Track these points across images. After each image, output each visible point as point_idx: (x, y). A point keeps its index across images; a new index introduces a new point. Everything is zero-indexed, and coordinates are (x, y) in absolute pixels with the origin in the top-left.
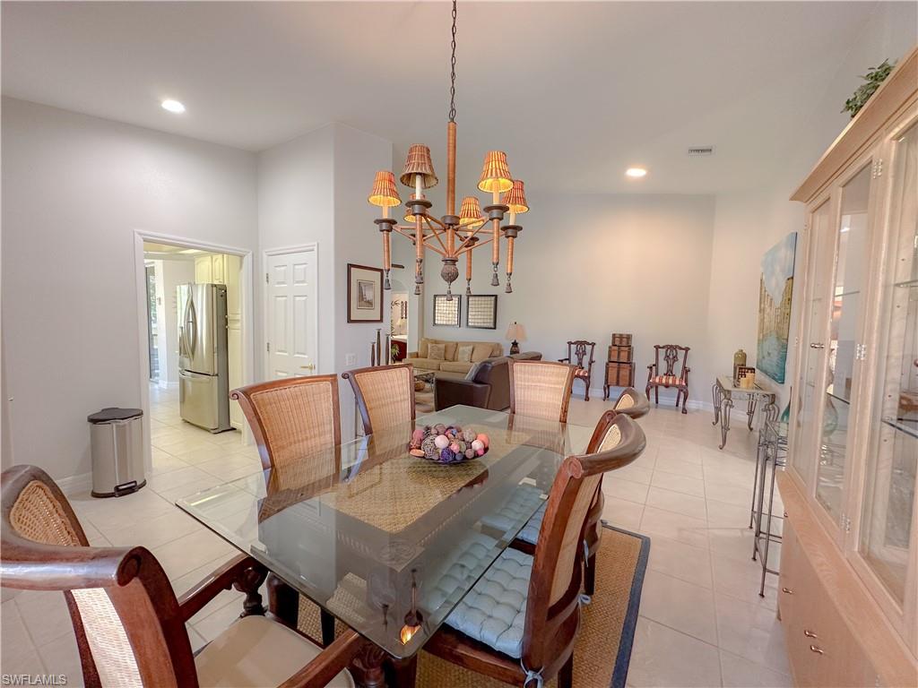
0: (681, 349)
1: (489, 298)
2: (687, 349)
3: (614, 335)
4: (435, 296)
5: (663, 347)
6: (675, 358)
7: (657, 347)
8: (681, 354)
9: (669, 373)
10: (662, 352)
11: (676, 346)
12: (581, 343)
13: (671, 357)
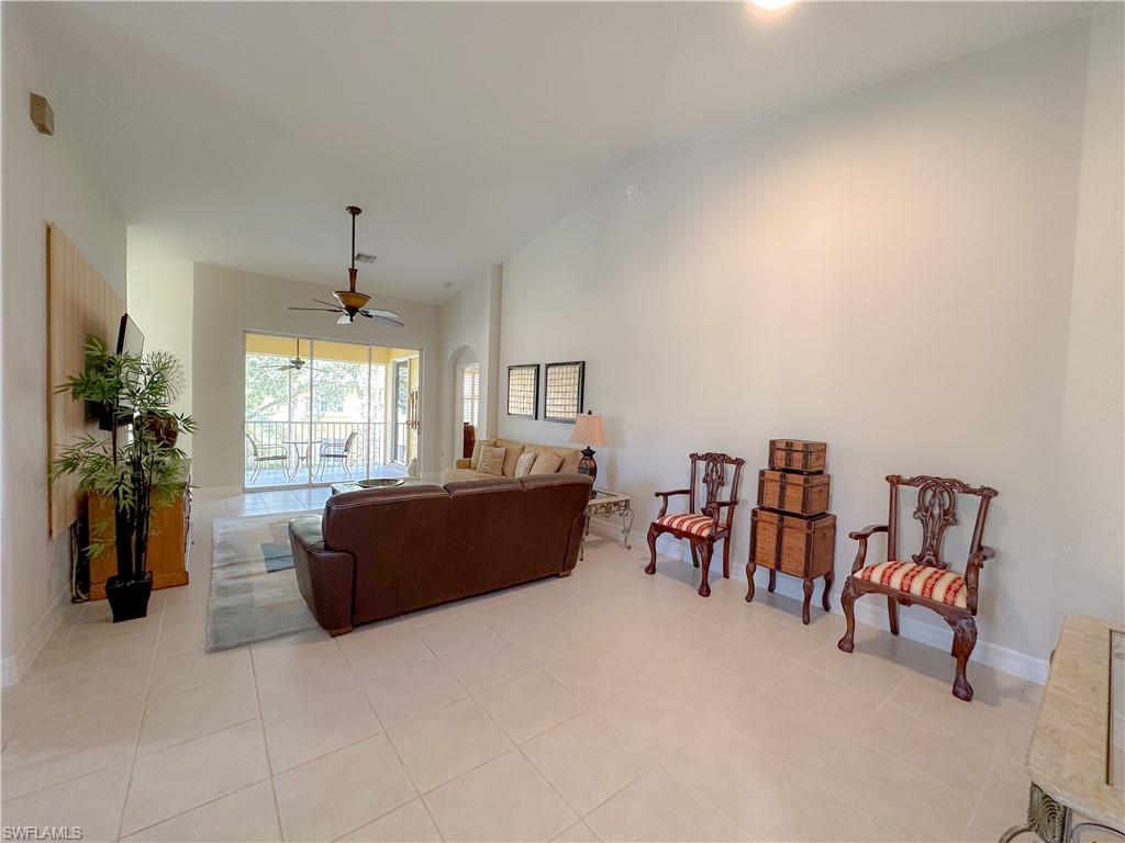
0: (966, 489)
1: (569, 368)
2: (987, 494)
3: (773, 443)
4: (510, 369)
5: (912, 482)
6: (949, 517)
7: (895, 481)
8: (968, 506)
9: (930, 557)
10: (909, 496)
11: (954, 482)
12: (714, 459)
13: (936, 511)
